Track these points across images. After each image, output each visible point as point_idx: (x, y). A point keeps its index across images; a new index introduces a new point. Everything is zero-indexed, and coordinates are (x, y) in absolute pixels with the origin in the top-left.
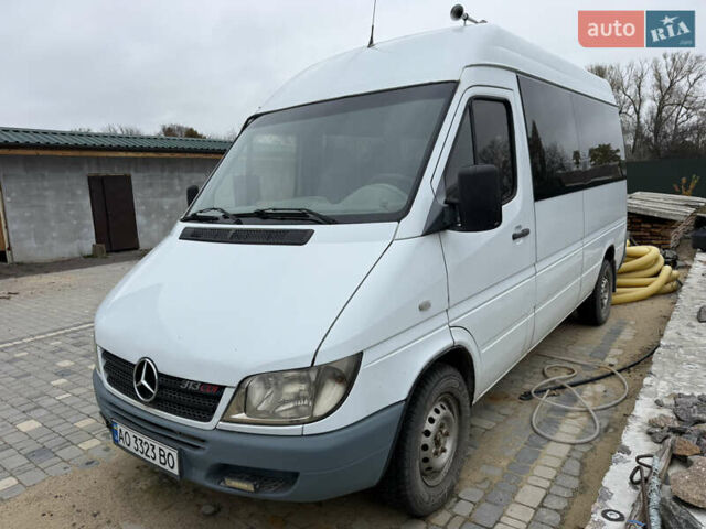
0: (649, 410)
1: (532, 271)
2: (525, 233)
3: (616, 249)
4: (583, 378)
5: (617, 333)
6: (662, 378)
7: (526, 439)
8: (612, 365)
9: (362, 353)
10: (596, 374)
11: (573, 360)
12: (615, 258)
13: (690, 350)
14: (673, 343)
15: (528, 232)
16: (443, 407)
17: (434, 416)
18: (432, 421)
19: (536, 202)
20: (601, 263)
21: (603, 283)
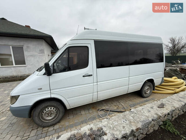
3: (155, 80)
7: (83, 120)
12: (155, 82)
13: (136, 116)
14: (135, 111)
15: (92, 75)
16: (51, 108)
17: (47, 109)
18: (45, 110)
19: (98, 69)
20: (143, 83)
21: (146, 88)
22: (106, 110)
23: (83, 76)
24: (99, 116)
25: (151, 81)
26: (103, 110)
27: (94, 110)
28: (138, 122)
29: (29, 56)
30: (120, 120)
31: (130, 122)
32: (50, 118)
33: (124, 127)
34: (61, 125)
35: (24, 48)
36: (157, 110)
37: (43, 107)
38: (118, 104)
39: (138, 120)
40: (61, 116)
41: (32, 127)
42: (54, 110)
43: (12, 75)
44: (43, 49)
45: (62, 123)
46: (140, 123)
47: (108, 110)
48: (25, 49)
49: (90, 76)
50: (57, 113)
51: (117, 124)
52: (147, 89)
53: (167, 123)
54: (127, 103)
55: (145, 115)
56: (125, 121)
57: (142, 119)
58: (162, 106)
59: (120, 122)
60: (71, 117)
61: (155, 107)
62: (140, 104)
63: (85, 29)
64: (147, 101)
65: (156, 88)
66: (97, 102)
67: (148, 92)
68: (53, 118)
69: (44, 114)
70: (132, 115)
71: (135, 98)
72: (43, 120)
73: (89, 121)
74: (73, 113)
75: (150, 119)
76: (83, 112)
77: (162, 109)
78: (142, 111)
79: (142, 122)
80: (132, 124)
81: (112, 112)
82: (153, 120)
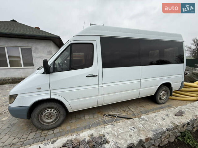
3: (172, 84)
7: (86, 125)
9: (17, 95)
12: (172, 86)
13: (147, 123)
14: (146, 118)
15: (97, 76)
16: (51, 110)
17: (46, 111)
18: (45, 112)
19: (103, 69)
21: (162, 93)
22: (112, 116)
23: (87, 76)
24: (104, 121)
25: (168, 85)
26: (110, 115)
27: (100, 115)
28: (149, 131)
29: (37, 58)
30: (127, 127)
31: (139, 130)
32: (50, 121)
33: (130, 136)
34: (62, 129)
35: (33, 49)
36: (174, 118)
37: (43, 108)
38: (128, 109)
39: (149, 128)
40: (62, 119)
41: (32, 130)
42: (54, 112)
43: (20, 77)
44: (51, 50)
45: (63, 127)
46: (151, 132)
47: (115, 115)
48: (33, 51)
49: (94, 76)
50: (58, 116)
51: (123, 131)
52: (163, 95)
53: (186, 134)
54: (138, 109)
55: (157, 124)
56: (133, 129)
57: (154, 128)
58: (180, 114)
59: (127, 130)
60: (74, 121)
61: (171, 115)
62: (153, 111)
63: (91, 25)
64: (162, 108)
65: (173, 94)
66: (103, 106)
67: (164, 98)
68: (53, 121)
69: (43, 116)
70: (142, 122)
71: (148, 104)
72: (43, 123)
73: (93, 126)
74: (76, 117)
75: (164, 129)
76: (87, 117)
77: (180, 117)
78: (155, 119)
79: (154, 131)
80: (141, 132)
81: (120, 118)
82: (167, 130)
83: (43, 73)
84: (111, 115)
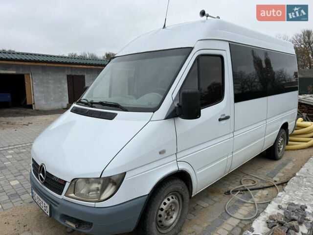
0: (274, 210)
1: (231, 135)
2: (227, 118)
3: (289, 124)
4: (259, 186)
5: (285, 164)
6: (288, 194)
7: (220, 215)
8: (275, 181)
9: (125, 173)
10: (266, 185)
11: (257, 177)
12: (289, 128)
13: (310, 180)
14: (303, 175)
15: (229, 117)
19: (235, 104)
20: (278, 130)
21: (280, 140)
22: (240, 190)
23: (220, 120)
24: (239, 201)
25: (285, 126)
26: (235, 191)
34: (190, 233)
47: (245, 188)
51: (302, 194)
52: (281, 143)
54: (259, 172)
59: (303, 191)
60: (191, 216)
70: (305, 180)
73: (231, 213)
76: (204, 204)
83: (165, 119)
84: (238, 191)
